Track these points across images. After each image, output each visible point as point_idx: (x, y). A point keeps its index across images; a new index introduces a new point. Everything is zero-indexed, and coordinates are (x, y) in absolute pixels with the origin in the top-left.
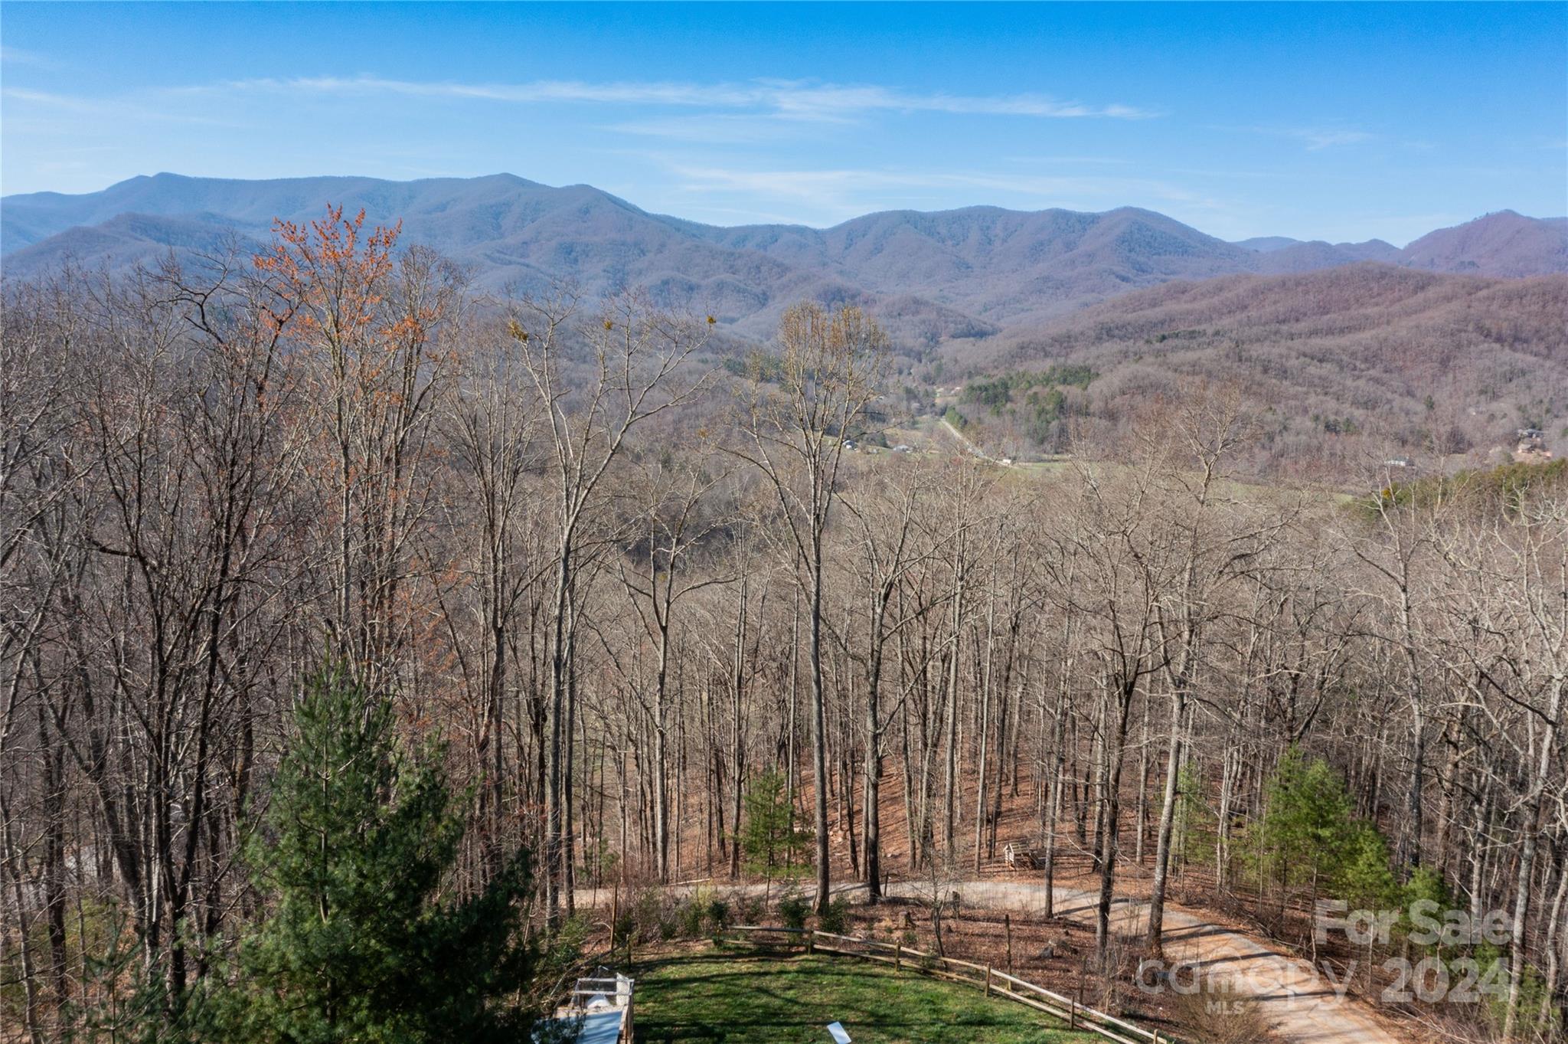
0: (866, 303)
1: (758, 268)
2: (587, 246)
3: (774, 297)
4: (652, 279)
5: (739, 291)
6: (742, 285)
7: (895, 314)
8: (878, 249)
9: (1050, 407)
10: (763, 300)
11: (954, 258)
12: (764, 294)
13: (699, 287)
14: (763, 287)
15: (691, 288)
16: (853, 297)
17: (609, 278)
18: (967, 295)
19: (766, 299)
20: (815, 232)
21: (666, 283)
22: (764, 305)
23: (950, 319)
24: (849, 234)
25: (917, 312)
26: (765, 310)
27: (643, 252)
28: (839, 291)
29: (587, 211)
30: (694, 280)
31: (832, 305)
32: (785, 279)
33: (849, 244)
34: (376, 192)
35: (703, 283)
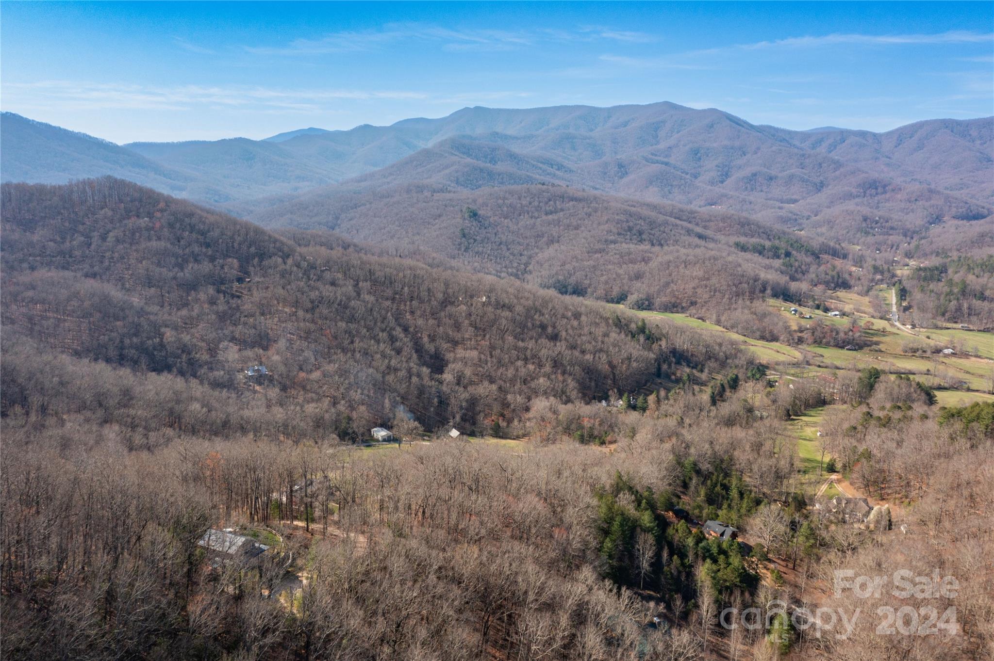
0: (893, 190)
1: (820, 164)
2: (708, 149)
3: (828, 185)
4: (747, 172)
5: (803, 181)
6: (806, 177)
7: (913, 199)
8: (920, 147)
9: (956, 290)
10: (820, 187)
11: (978, 154)
12: (822, 182)
13: (776, 177)
14: (821, 178)
15: (771, 178)
16: (884, 186)
17: (719, 171)
18: (983, 182)
19: (822, 187)
20: (874, 135)
21: (754, 175)
22: (820, 190)
23: (954, 205)
24: (900, 136)
25: (930, 199)
26: (819, 194)
27: (744, 154)
28: (875, 182)
29: (712, 126)
30: (773, 173)
31: (868, 192)
32: (838, 173)
33: (899, 142)
34: (589, 114)
35: (780, 175)
